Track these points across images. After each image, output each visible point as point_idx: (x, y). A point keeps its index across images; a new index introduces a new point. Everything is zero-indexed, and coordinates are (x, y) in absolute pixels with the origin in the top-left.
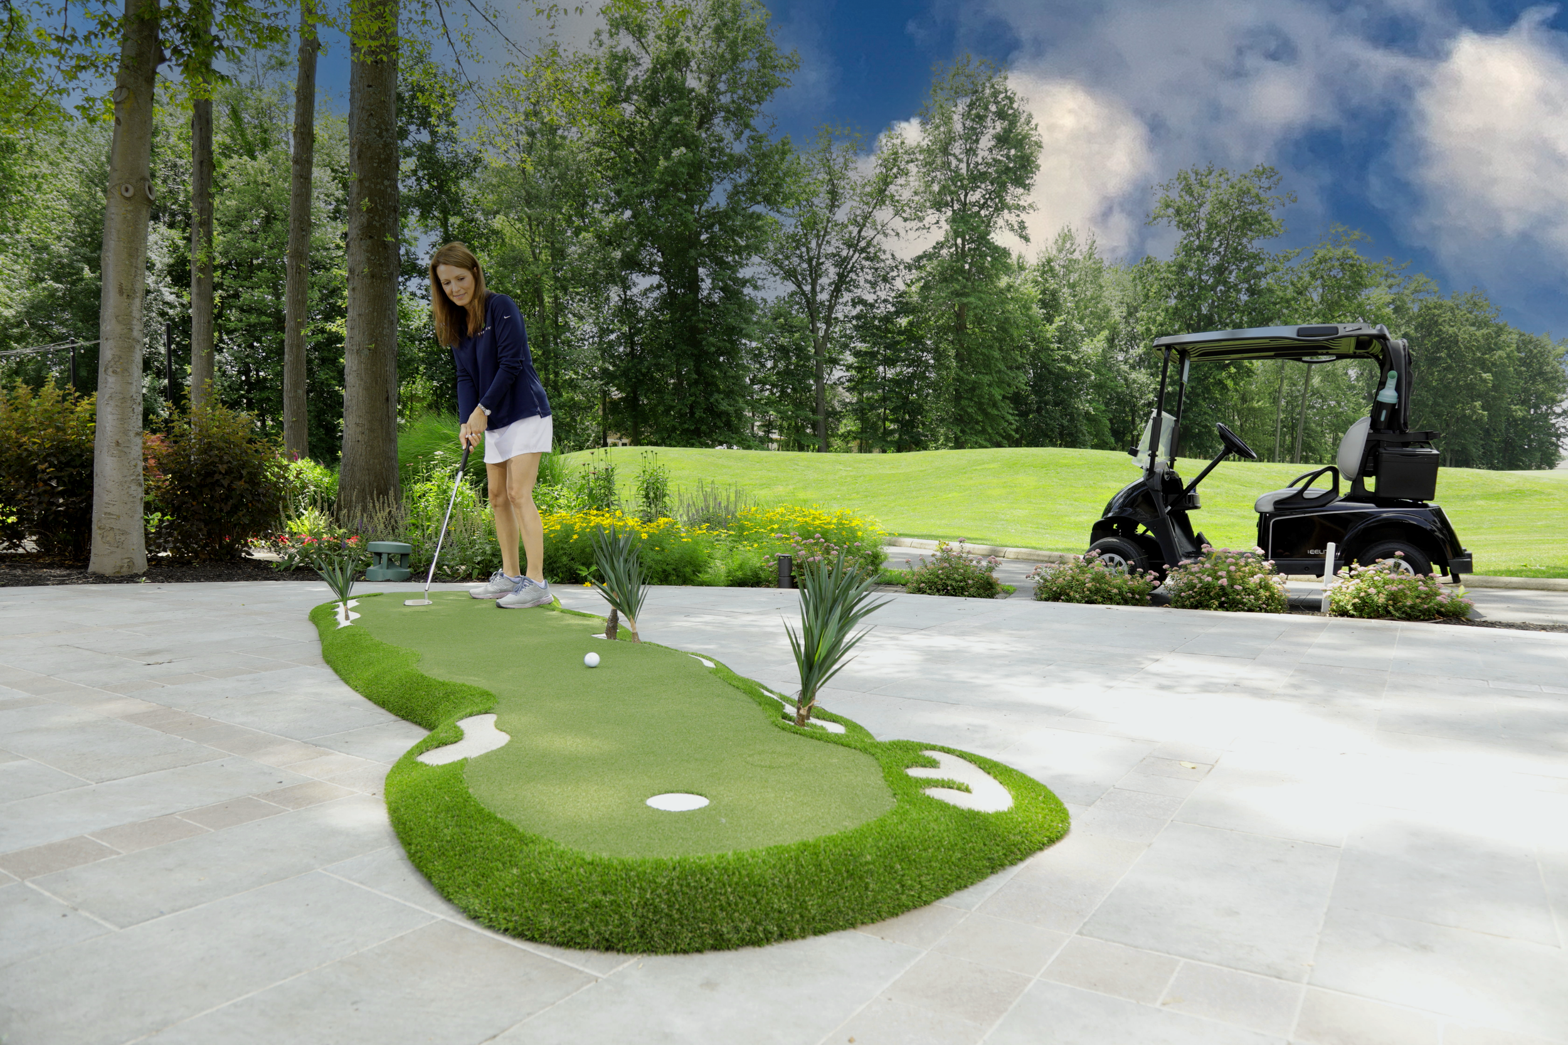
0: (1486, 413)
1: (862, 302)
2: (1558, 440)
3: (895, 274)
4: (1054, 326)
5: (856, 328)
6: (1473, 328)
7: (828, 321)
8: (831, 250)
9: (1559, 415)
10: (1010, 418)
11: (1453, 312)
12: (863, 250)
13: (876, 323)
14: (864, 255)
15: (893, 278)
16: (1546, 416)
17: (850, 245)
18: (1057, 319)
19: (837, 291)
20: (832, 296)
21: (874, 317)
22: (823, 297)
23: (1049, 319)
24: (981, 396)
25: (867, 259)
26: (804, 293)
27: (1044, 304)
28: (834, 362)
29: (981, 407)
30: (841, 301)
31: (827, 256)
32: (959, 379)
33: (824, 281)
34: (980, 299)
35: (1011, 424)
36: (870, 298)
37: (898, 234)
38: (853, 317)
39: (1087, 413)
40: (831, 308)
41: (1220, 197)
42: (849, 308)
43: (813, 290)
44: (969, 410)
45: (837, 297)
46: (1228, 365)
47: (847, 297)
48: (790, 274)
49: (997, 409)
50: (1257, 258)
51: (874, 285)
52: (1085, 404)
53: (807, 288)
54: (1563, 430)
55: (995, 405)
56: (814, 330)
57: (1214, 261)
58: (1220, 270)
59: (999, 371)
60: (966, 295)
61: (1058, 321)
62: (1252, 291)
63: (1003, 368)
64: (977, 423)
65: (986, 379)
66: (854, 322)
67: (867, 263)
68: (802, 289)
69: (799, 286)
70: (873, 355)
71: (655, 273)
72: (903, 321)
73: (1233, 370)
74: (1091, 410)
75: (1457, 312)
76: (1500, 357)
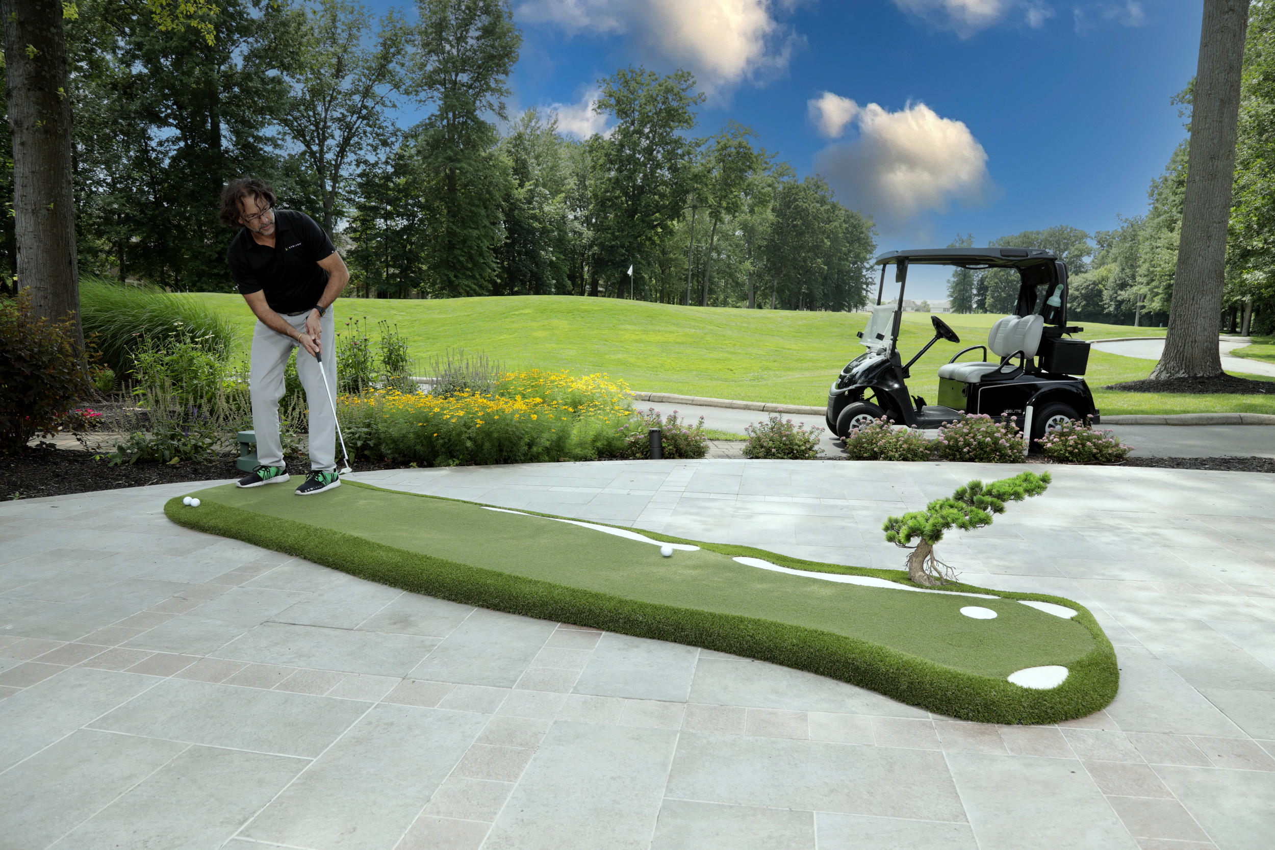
0: (826, 267)
1: (366, 162)
2: (867, 286)
3: (393, 139)
4: (525, 190)
5: (360, 185)
6: (818, 205)
7: (335, 179)
8: (337, 115)
9: (868, 270)
10: (494, 265)
11: (805, 192)
12: (364, 118)
13: (377, 180)
14: (365, 122)
15: (393, 143)
16: (859, 270)
17: (353, 110)
18: (527, 184)
19: (342, 153)
20: (337, 156)
21: (375, 176)
22: (329, 156)
23: (521, 185)
24: (470, 247)
25: (368, 125)
26: (313, 154)
27: (516, 171)
28: (340, 214)
29: (471, 258)
30: (345, 160)
31: (334, 120)
32: (451, 233)
33: (330, 142)
34: (470, 165)
35: (495, 271)
36: (372, 159)
37: (394, 106)
38: (359, 176)
39: (551, 261)
40: (337, 167)
41: (651, 92)
42: (353, 167)
43: (321, 151)
44: (462, 259)
45: (342, 158)
46: (656, 226)
47: (351, 157)
48: (299, 134)
49: (484, 259)
50: (678, 142)
51: (375, 149)
52: (548, 254)
53: (315, 148)
54: (870, 280)
55: (481, 254)
56: (322, 186)
57: (644, 143)
58: (649, 151)
59: (485, 227)
60: (459, 161)
61: (528, 185)
62: (673, 169)
63: (487, 223)
64: (468, 269)
65: (475, 233)
66: (359, 180)
67: (368, 129)
68: (311, 149)
69: (308, 146)
70: (375, 209)
71: (171, 125)
72: (402, 180)
73: (660, 230)
74: (554, 259)
75: (808, 192)
76: (835, 227)
